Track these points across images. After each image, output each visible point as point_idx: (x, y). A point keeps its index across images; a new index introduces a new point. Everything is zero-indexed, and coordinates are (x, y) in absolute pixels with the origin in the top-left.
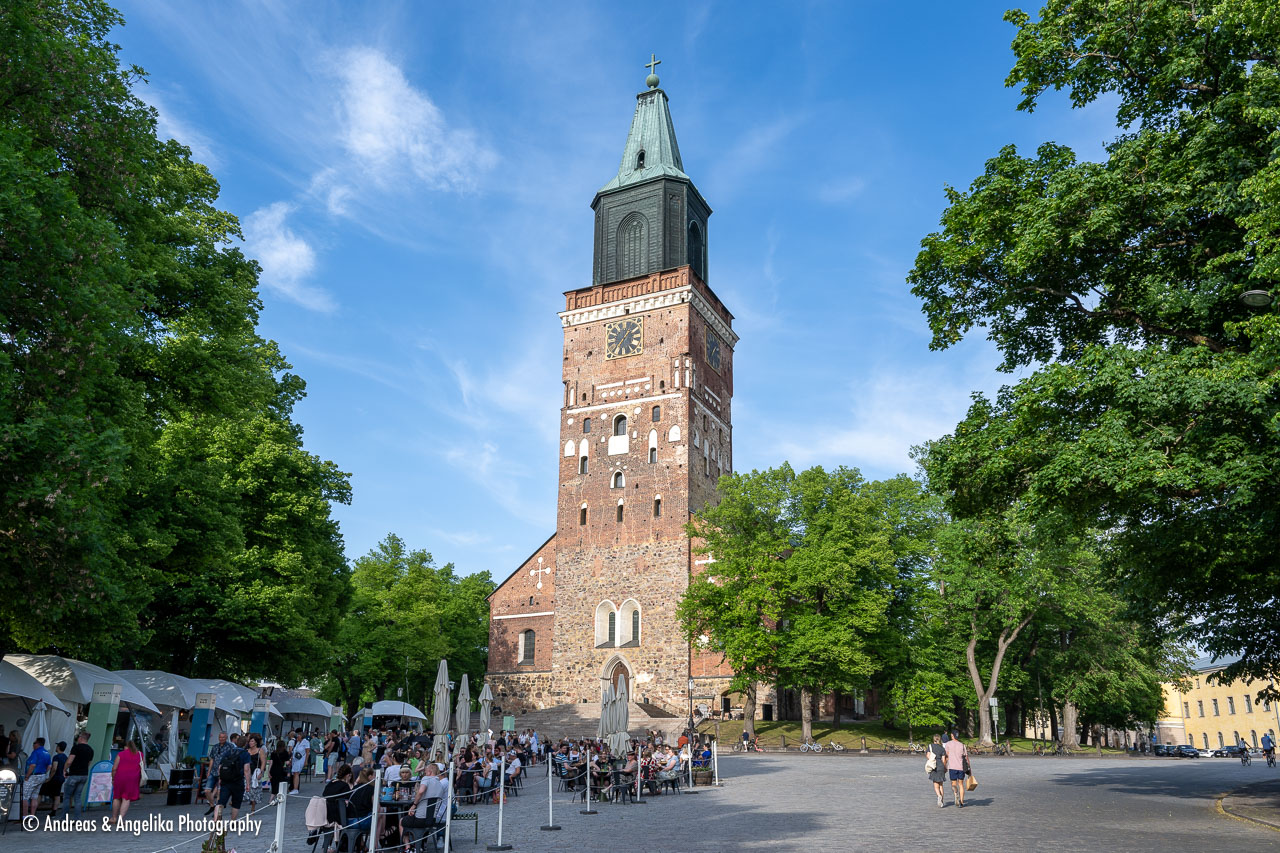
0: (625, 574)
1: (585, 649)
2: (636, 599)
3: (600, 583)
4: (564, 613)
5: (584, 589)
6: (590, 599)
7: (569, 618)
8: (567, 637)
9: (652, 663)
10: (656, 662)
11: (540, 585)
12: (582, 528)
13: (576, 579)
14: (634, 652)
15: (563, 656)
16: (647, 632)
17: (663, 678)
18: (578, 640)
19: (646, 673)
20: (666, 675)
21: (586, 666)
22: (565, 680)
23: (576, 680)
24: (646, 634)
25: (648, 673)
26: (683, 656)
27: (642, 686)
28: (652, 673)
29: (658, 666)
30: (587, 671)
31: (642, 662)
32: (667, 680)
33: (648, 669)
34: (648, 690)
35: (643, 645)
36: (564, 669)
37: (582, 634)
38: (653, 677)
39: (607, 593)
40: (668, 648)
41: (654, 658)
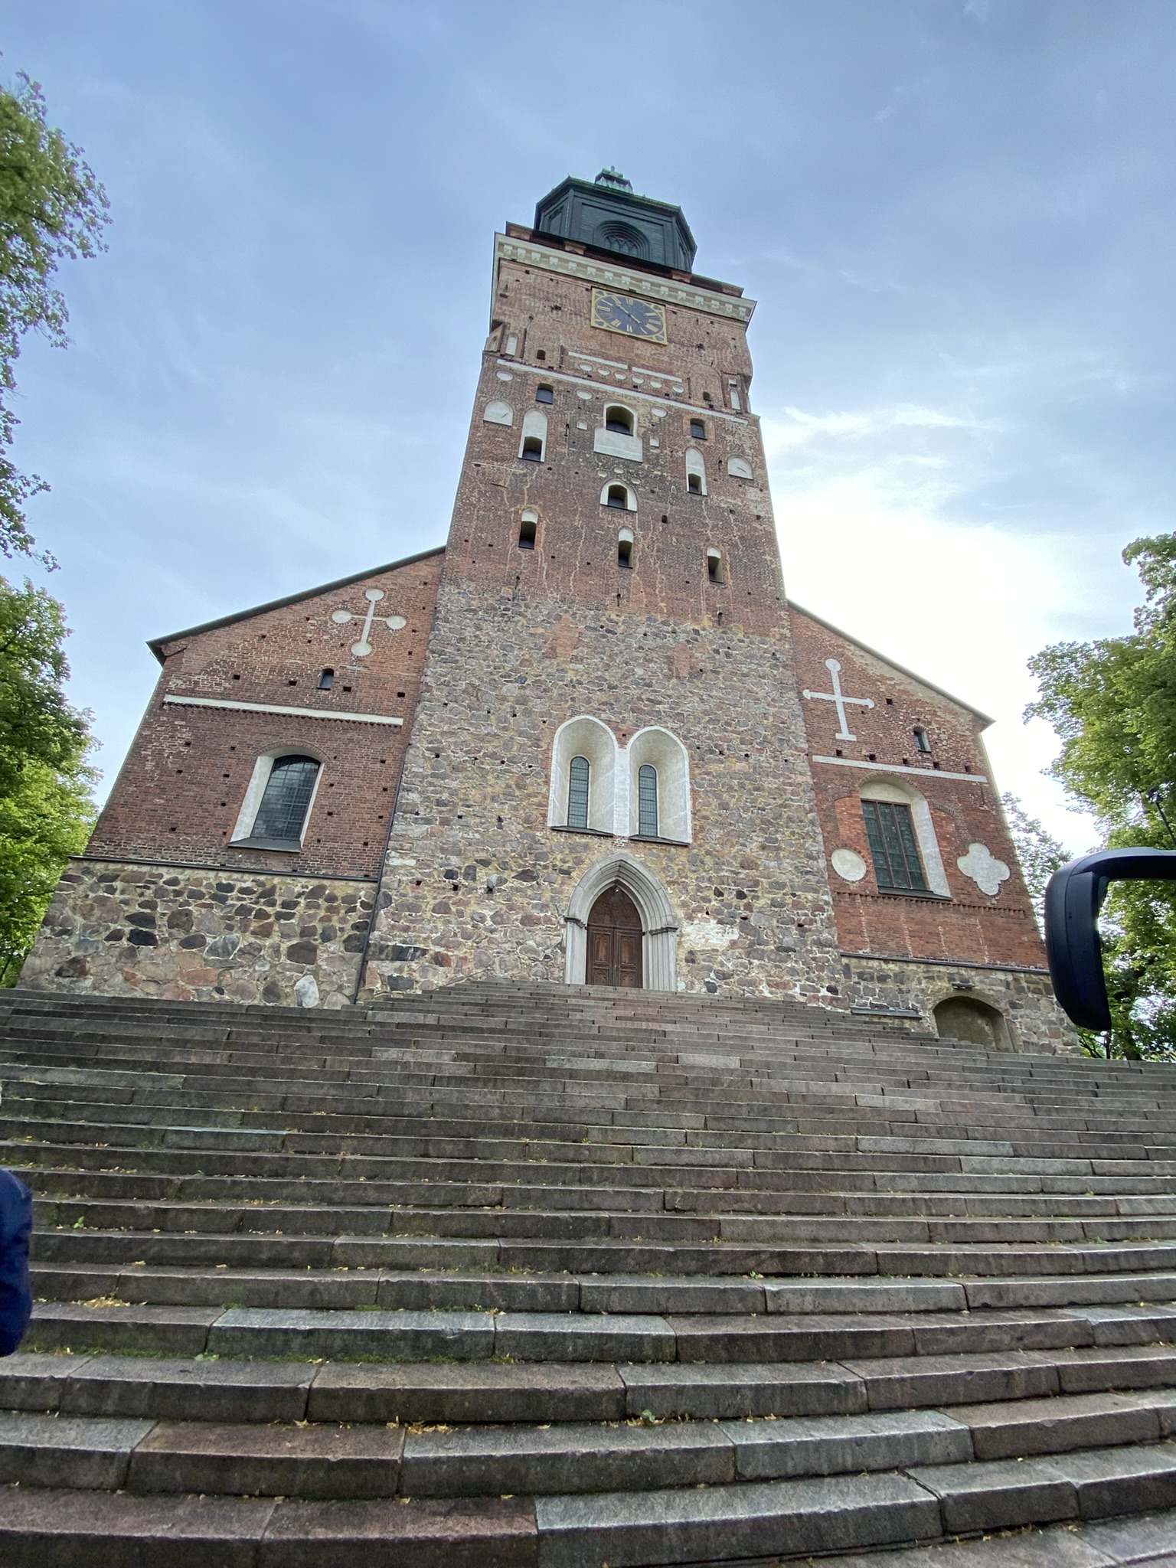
0: (639, 671)
1: (513, 828)
2: (674, 731)
3: (570, 676)
4: (451, 722)
5: (522, 680)
6: (538, 706)
7: (464, 736)
8: (454, 785)
9: (730, 897)
10: (741, 895)
11: (362, 649)
12: (524, 554)
13: (495, 651)
14: (671, 859)
15: (432, 834)
16: (708, 814)
17: (767, 943)
18: (493, 799)
19: (713, 922)
20: (774, 935)
21: (514, 874)
22: (434, 911)
23: (474, 912)
24: (705, 818)
25: (720, 922)
26: (816, 891)
27: (704, 960)
28: (732, 924)
29: (748, 907)
30: (517, 890)
31: (699, 889)
32: (779, 949)
33: (718, 912)
34: (723, 974)
35: (701, 846)
36: (430, 875)
37: (508, 786)
38: (735, 937)
39: (589, 701)
40: (773, 864)
41: (736, 884)
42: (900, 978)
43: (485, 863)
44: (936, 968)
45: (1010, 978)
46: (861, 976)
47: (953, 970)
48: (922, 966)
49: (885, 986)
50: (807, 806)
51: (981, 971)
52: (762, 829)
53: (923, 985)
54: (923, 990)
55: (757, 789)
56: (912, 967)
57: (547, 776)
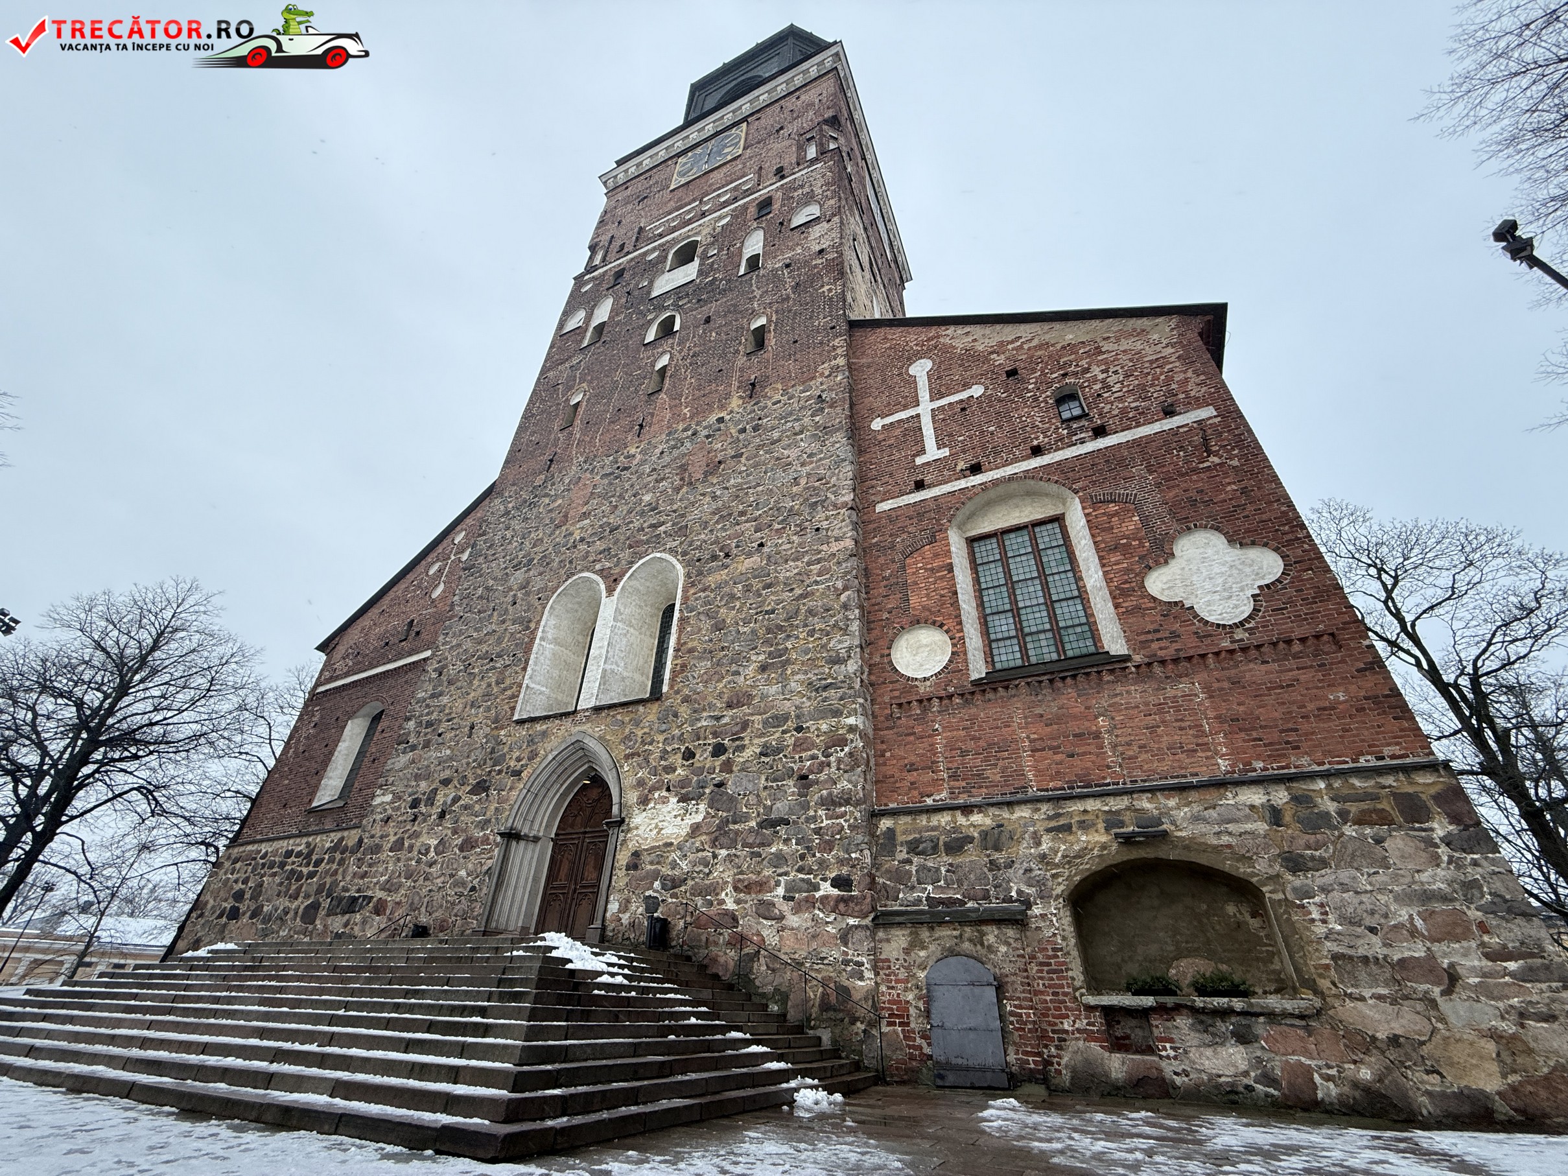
0: (647, 498)
2: (672, 551)
3: (577, 536)
4: (460, 634)
5: (530, 562)
6: (537, 584)
8: (445, 700)
9: (703, 758)
10: (719, 750)
11: (438, 592)
13: (515, 544)
14: (637, 724)
15: (413, 762)
16: (695, 643)
17: (746, 818)
18: (472, 706)
19: (674, 800)
20: (760, 802)
21: (469, 788)
22: (391, 851)
23: (423, 844)
24: (691, 651)
25: (684, 799)
26: (837, 713)
27: (651, 863)
28: (699, 797)
29: (727, 767)
30: (466, 807)
31: (664, 754)
32: (761, 825)
33: (684, 782)
34: (673, 880)
35: (677, 692)
36: (398, 808)
37: (489, 685)
38: (699, 818)
39: (586, 557)
40: (774, 689)
41: (715, 734)
42: (993, 839)
43: (446, 782)
44: (1077, 807)
45: (1281, 796)
46: (914, 847)
47: (1118, 804)
48: (1044, 807)
49: (959, 860)
50: (839, 585)
51: (1193, 795)
52: (767, 642)
53: (1044, 847)
54: (1043, 857)
55: (769, 586)
56: (1023, 812)
57: (527, 662)
